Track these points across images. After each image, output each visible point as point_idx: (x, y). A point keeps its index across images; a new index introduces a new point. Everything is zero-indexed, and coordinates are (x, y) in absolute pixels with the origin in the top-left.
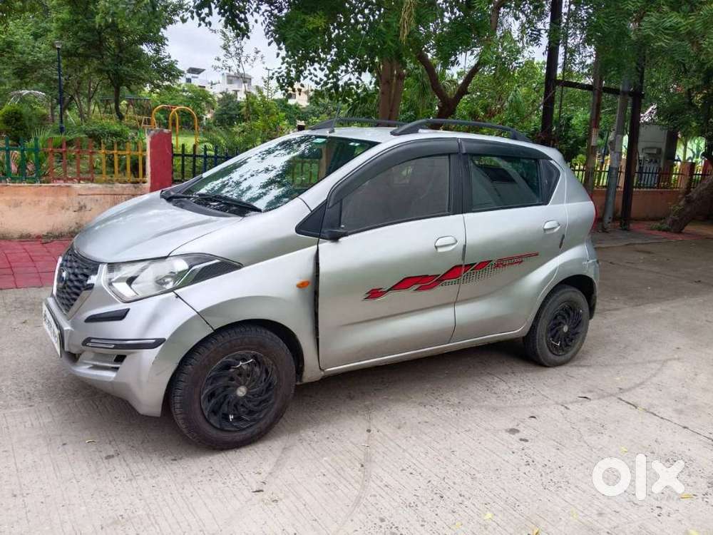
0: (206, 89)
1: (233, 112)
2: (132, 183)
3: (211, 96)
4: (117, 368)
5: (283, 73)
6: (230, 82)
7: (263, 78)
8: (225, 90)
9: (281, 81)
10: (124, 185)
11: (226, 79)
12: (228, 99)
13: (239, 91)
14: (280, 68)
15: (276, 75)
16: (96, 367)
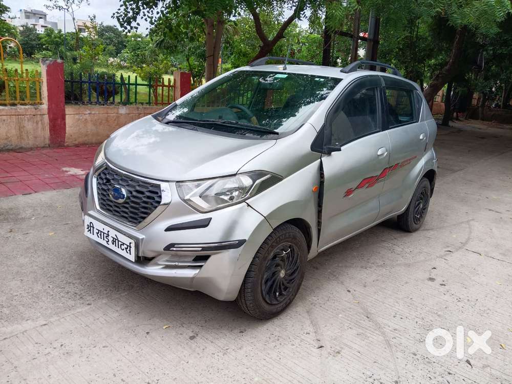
0: (7, 22)
1: (34, 42)
2: (31, 105)
3: (14, 29)
4: (201, 266)
5: (122, 14)
6: (28, 17)
7: (89, 16)
8: (25, 24)
9: (121, 20)
10: (27, 107)
11: (24, 14)
12: (28, 31)
13: (36, 25)
14: (119, 9)
15: (116, 15)
16: (167, 267)
